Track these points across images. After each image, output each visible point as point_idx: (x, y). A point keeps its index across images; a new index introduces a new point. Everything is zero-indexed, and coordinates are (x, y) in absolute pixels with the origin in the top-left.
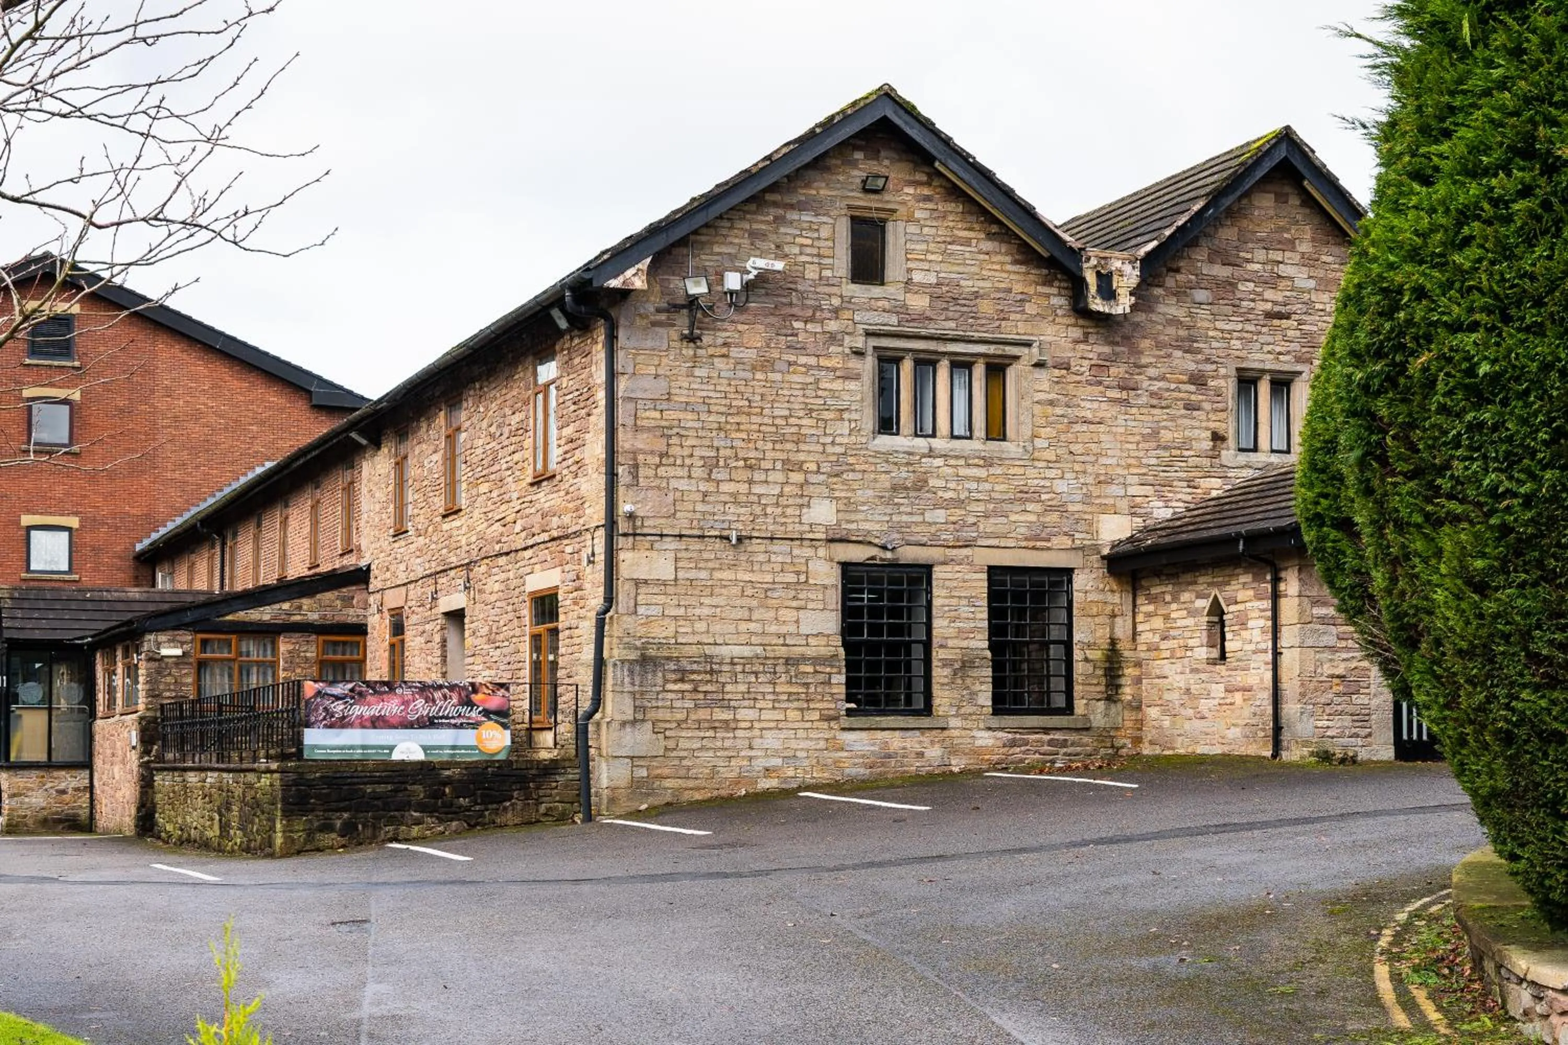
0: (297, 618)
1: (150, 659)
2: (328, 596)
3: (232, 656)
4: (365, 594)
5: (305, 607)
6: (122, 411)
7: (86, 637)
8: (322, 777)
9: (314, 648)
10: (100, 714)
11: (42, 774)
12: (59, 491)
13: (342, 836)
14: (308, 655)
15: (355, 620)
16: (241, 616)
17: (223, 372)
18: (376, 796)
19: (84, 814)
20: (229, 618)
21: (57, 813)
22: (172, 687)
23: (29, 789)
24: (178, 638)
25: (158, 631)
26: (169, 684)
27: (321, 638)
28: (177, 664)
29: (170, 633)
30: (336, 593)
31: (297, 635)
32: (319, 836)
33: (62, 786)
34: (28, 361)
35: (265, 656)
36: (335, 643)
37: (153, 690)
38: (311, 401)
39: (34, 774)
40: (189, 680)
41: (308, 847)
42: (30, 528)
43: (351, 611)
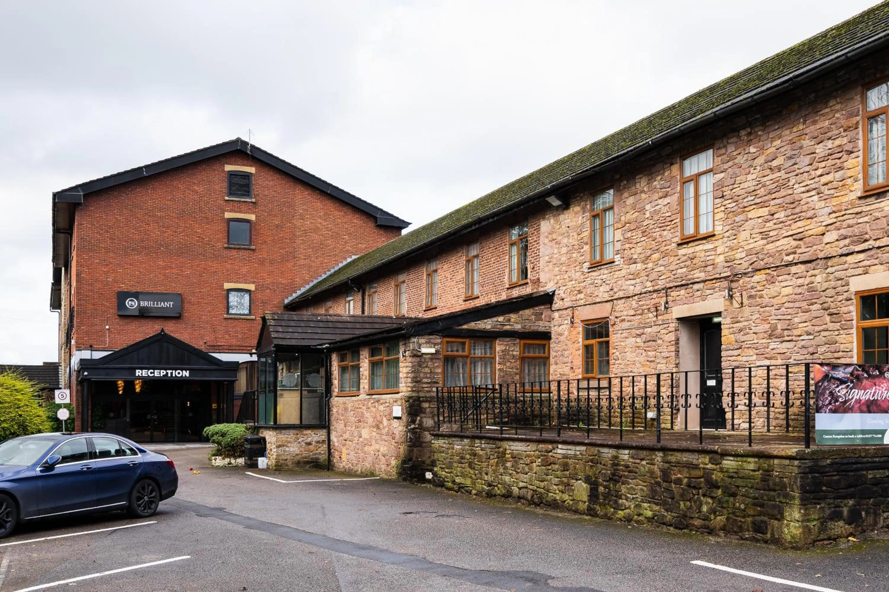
0: (508, 327)
1: (414, 356)
2: (527, 312)
3: (466, 353)
4: (549, 312)
5: (512, 320)
6: (277, 226)
7: (325, 344)
8: (832, 464)
9: (518, 349)
10: (335, 394)
11: (298, 432)
12: (244, 270)
13: (849, 524)
14: (515, 353)
15: (542, 329)
16: (472, 325)
17: (330, 206)
18: (877, 482)
19: (323, 457)
20: (465, 327)
21: (306, 457)
22: (428, 375)
23: (289, 442)
24: (432, 341)
25: (419, 335)
26: (426, 373)
27: (522, 342)
28: (431, 359)
29: (427, 337)
30: (532, 310)
31: (508, 339)
32: (831, 525)
33: (309, 440)
34: (227, 198)
35: (485, 353)
36: (530, 344)
37: (416, 377)
38: (376, 222)
39: (292, 432)
40: (439, 370)
41: (822, 537)
42: (229, 290)
43: (541, 323)
